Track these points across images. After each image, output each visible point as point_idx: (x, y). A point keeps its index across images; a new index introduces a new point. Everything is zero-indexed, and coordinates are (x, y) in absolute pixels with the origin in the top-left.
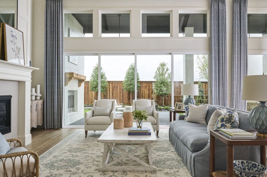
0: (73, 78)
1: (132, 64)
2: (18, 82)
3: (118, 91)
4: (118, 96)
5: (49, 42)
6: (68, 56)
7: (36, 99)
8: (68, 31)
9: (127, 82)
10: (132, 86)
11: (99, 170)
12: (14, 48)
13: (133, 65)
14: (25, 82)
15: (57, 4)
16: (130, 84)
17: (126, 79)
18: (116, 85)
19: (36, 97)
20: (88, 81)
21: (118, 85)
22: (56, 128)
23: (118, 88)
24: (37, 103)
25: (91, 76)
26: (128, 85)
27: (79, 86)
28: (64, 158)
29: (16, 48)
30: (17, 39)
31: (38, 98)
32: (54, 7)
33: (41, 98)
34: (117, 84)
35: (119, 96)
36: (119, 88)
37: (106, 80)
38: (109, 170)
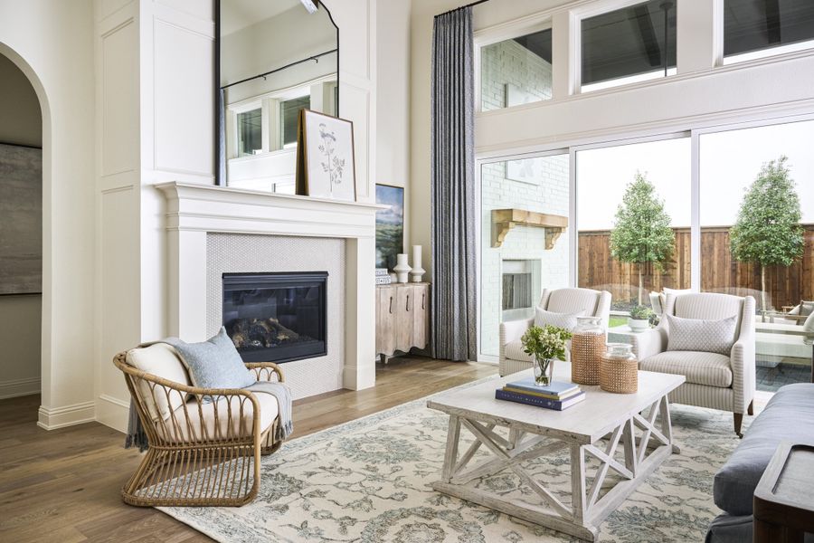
0: (511, 224)
1: (772, 162)
2: (343, 241)
3: (716, 263)
4: (716, 277)
5: (441, 132)
6: (503, 164)
7: (411, 280)
8: (503, 93)
9: (744, 228)
10: (764, 242)
11: (434, 485)
12: (326, 163)
13: (775, 165)
14: (356, 239)
15: (457, 27)
16: (756, 236)
17: (744, 220)
18: (706, 240)
19: (411, 275)
20: (609, 231)
21: (716, 242)
22: (456, 358)
23: (716, 249)
24: (409, 290)
25: (617, 213)
26: (753, 241)
27: (548, 246)
28: (396, 436)
29: (331, 161)
30: (334, 140)
31: (418, 278)
32: (452, 36)
33: (425, 279)
34: (710, 238)
35: (719, 278)
36: (719, 250)
37: (670, 226)
38: (458, 495)
